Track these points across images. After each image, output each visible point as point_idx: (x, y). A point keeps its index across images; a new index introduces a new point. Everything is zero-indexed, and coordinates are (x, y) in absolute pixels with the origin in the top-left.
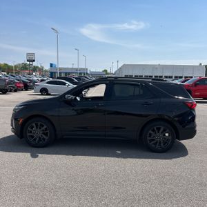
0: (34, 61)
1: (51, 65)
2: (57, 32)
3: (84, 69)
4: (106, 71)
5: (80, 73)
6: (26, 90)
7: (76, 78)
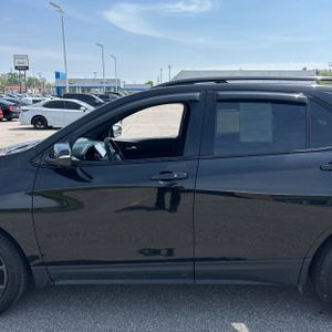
0: (27, 68)
1: (58, 75)
2: (60, 11)
3: (114, 80)
4: (151, 83)
5: (108, 88)
6: (9, 120)
7: (101, 97)
